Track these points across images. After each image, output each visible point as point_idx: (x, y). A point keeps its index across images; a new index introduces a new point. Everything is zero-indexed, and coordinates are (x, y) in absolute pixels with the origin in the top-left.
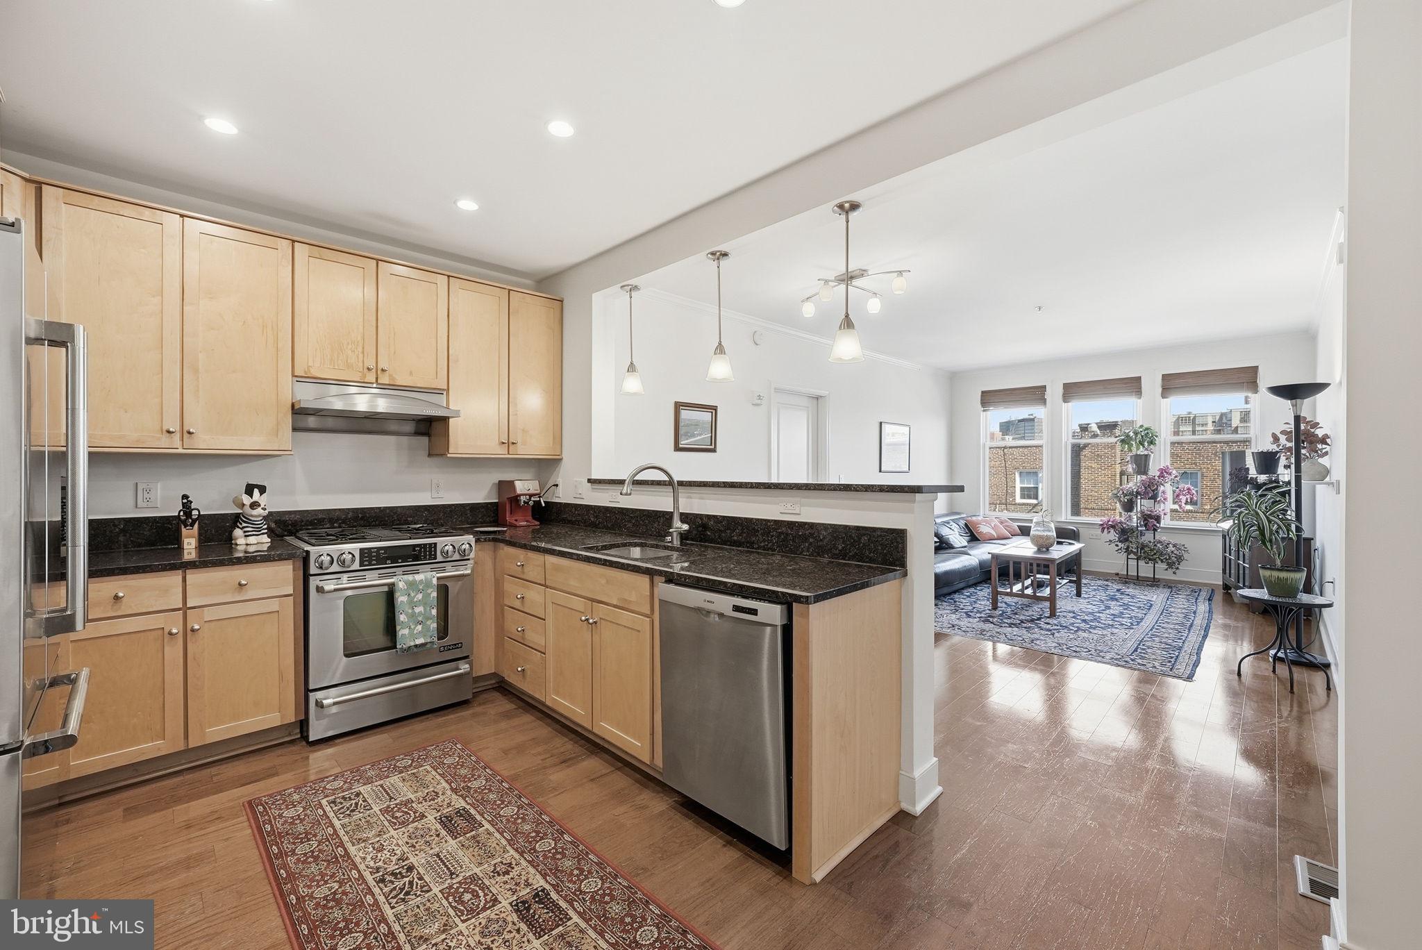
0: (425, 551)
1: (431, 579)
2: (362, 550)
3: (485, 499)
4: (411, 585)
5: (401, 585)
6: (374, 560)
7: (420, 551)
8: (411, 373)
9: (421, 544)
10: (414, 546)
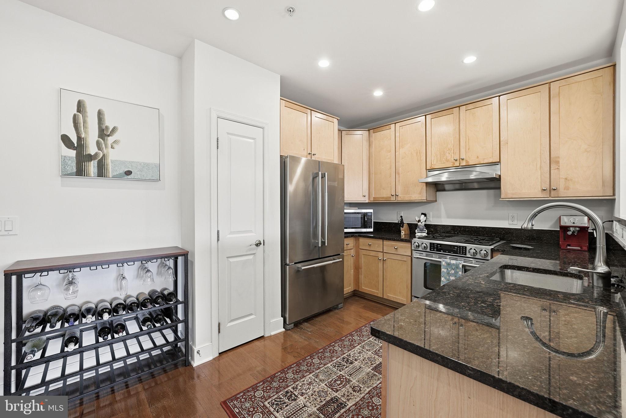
0: (460, 250)
1: (459, 264)
2: (431, 243)
3: (551, 228)
4: (449, 264)
5: (443, 263)
6: (435, 249)
7: (457, 249)
8: (478, 157)
9: (458, 246)
10: (455, 246)
